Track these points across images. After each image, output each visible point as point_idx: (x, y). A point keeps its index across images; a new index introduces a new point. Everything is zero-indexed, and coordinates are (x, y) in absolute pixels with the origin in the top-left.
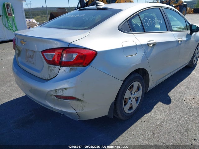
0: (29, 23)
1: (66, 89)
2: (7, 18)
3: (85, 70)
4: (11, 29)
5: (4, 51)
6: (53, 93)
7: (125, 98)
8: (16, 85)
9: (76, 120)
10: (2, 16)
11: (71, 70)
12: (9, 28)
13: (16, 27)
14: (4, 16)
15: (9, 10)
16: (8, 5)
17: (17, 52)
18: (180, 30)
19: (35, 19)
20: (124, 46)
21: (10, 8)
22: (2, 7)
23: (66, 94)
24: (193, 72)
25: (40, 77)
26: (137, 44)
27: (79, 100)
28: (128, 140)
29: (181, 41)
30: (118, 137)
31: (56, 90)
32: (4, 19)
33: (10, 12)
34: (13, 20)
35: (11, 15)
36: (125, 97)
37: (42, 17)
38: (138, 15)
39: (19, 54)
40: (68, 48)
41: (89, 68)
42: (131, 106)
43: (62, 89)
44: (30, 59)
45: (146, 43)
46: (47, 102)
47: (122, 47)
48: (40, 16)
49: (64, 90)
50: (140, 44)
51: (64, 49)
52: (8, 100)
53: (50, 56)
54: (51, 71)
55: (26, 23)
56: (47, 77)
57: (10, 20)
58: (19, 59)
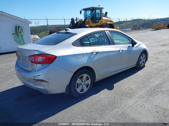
0: (34, 38)
1: (39, 76)
2: (18, 35)
3: (49, 65)
4: (20, 43)
5: (14, 58)
6: (33, 78)
7: (77, 84)
8: (18, 79)
9: (45, 93)
10: (14, 34)
11: (42, 66)
12: (18, 43)
13: (24, 41)
14: (15, 34)
15: (19, 30)
16: (19, 27)
17: (18, 57)
18: (127, 43)
19: (38, 36)
20: (74, 54)
21: (20, 29)
22: (15, 28)
23: (39, 78)
24: (139, 72)
25: (28, 70)
26: (84, 53)
27: (46, 82)
28: (76, 107)
29: (122, 51)
30: (71, 106)
31: (34, 76)
32: (15, 36)
33: (20, 32)
34: (22, 37)
35: (21, 33)
36: (77, 82)
37: (46, 32)
38: (87, 36)
39: (19, 59)
40: (41, 54)
41: (52, 65)
42: (82, 89)
43: (37, 76)
44: (24, 61)
45: (90, 52)
46: (30, 83)
47: (73, 54)
48: (45, 32)
49: (38, 76)
50: (86, 53)
51: (39, 55)
52: (12, 87)
53: (32, 59)
54: (33, 67)
55: (31, 38)
56: (31, 70)
57: (20, 37)
58: (19, 61)
